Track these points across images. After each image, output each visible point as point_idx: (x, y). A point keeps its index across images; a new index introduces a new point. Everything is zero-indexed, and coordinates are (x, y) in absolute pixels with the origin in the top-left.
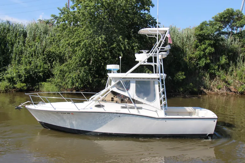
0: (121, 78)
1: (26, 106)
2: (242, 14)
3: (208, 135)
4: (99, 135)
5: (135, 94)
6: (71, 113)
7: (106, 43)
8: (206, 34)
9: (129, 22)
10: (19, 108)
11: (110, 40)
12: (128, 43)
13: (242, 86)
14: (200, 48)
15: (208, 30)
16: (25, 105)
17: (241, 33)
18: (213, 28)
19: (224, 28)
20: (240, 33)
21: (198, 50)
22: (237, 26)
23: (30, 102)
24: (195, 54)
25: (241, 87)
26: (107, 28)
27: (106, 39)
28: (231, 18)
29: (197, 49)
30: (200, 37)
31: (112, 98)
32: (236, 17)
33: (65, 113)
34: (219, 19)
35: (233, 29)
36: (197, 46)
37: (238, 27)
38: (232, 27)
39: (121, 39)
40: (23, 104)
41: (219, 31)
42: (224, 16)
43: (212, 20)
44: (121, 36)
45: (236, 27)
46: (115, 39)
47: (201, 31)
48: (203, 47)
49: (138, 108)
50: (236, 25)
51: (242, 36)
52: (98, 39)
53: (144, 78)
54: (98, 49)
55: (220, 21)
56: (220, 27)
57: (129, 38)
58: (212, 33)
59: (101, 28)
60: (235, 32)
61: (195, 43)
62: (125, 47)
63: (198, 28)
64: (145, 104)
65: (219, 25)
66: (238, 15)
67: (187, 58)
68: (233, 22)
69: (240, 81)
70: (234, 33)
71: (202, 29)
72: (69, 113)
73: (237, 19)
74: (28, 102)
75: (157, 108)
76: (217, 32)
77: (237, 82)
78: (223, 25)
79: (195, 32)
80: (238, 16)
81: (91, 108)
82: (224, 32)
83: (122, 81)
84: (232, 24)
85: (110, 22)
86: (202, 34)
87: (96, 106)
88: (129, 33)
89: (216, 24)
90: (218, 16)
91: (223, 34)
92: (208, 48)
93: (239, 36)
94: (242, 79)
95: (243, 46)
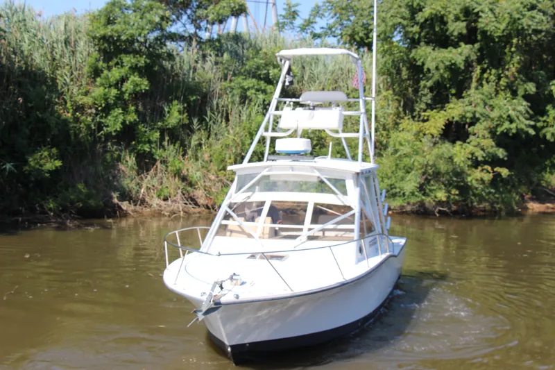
8: (123, 38)
13: (225, 190)
14: (107, 78)
15: (129, 24)
17: (220, 38)
18: (144, 20)
19: (174, 21)
20: (217, 40)
21: (102, 85)
22: (210, 18)
24: (93, 94)
25: (222, 190)
29: (98, 79)
30: (106, 45)
35: (198, 27)
36: (96, 73)
37: (212, 23)
38: (195, 21)
41: (162, 29)
45: (208, 21)
47: (109, 27)
48: (116, 73)
50: (207, 16)
56: (162, 18)
58: (139, 35)
61: (91, 60)
63: (99, 15)
65: (161, 12)
67: (69, 105)
68: (199, 7)
69: (222, 177)
70: (201, 38)
71: (110, 22)
76: (156, 34)
77: (213, 177)
78: (173, 14)
79: (91, 28)
82: (175, 34)
84: (195, 12)
86: (111, 37)
89: (152, 9)
91: (173, 41)
92: (130, 79)
93: (214, 48)
94: (225, 170)
95: (225, 78)
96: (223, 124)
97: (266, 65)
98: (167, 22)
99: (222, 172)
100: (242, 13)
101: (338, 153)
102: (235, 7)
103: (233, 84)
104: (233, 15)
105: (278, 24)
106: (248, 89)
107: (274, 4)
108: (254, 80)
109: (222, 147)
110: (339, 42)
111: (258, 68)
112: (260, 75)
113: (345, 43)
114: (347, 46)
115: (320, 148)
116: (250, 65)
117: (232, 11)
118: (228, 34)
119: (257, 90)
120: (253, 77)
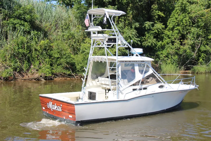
13: (6, 70)
69: (4, 64)
94: (6, 61)
95: (4, 19)
96: (5, 40)
97: (24, 13)
99: (5, 62)
101: (58, 53)
103: (8, 22)
106: (16, 24)
108: (19, 21)
109: (4, 50)
110: (57, 3)
111: (20, 15)
112: (21, 18)
113: (60, 4)
114: (61, 5)
115: (50, 51)
116: (16, 13)
119: (20, 25)
120: (18, 19)
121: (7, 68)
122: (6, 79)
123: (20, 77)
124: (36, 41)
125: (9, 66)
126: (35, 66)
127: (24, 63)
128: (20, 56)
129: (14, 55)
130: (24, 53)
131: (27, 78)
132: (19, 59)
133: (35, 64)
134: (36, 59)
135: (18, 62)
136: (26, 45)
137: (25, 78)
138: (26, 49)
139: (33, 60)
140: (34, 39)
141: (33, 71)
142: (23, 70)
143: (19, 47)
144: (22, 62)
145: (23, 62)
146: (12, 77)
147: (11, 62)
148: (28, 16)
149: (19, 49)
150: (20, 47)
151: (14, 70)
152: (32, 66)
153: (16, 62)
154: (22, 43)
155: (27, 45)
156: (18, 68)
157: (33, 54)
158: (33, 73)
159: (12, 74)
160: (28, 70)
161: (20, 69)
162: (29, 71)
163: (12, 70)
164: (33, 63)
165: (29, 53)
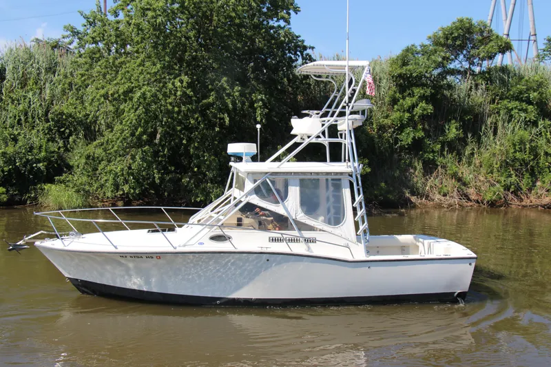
0: (267, 173)
1: (38, 243)
2: (491, 31)
3: (456, 294)
4: (220, 304)
5: (300, 210)
6: (154, 256)
7: (192, 93)
8: (414, 75)
9: (243, 47)
10: (17, 249)
11: (199, 87)
12: (242, 94)
13: (492, 189)
14: (402, 105)
15: (419, 64)
16: (32, 241)
17: (489, 71)
18: (430, 61)
19: (452, 60)
20: (487, 72)
21: (398, 110)
22: (481, 56)
23: (45, 232)
24: (392, 117)
26: (194, 58)
27: (190, 85)
28: (468, 39)
29: (396, 106)
30: (402, 81)
31: (239, 220)
32: (477, 37)
33: (140, 255)
34: (442, 40)
35: (472, 63)
36: (394, 101)
37: (483, 59)
38: (469, 59)
39: (225, 85)
40: (29, 237)
41: (444, 67)
42: (452, 33)
43: (427, 43)
44: (225, 79)
45: (479, 58)
46: (212, 85)
47: (404, 67)
48: (408, 102)
49: (308, 241)
50: (479, 54)
51: (490, 78)
52: (173, 84)
53: (317, 173)
54: (174, 107)
55: (443, 45)
56: (444, 58)
57: (244, 81)
58: (426, 72)
59: (181, 60)
60: (477, 69)
61: (391, 93)
62: (234, 103)
63: (397, 59)
64: (320, 230)
65: (443, 54)
66: (482, 32)
67: (374, 126)
68: (472, 48)
69: (489, 178)
70: (473, 71)
71: (405, 64)
72: (150, 255)
73: (480, 41)
74: (42, 234)
75: (348, 240)
76: (439, 70)
77: (482, 179)
78: (452, 55)
79: (391, 69)
80: (482, 35)
81: (201, 244)
82: (453, 69)
83: (270, 180)
84: (469, 52)
85: (200, 45)
86: (404, 74)
87: (213, 238)
88: (245, 71)
89: (436, 52)
90: (441, 34)
91: (452, 75)
92: (420, 105)
93: (484, 79)
94: (492, 173)
95: (493, 101)
96: (492, 138)
97: (528, 90)
98: (447, 61)
99: (490, 174)
100: (507, 50)
102: (501, 45)
103: (499, 106)
104: (500, 52)
105: (538, 56)
106: (512, 109)
107: (535, 41)
108: (517, 102)
109: (490, 155)
111: (521, 93)
112: (522, 98)
116: (514, 91)
117: (500, 48)
118: (496, 66)
119: (520, 110)
120: (516, 100)
121: (493, 185)
122: (492, 204)
123: (516, 202)
124: (546, 138)
125: (497, 182)
126: (544, 182)
127: (523, 178)
128: (517, 164)
129: (507, 163)
130: (523, 160)
131: (528, 204)
132: (515, 170)
133: (543, 180)
134: (547, 170)
135: (513, 176)
136: (528, 146)
137: (524, 203)
138: (528, 152)
139: (540, 173)
140: (543, 134)
141: (540, 192)
142: (521, 189)
143: (515, 149)
144: (520, 174)
145: (522, 174)
146: (502, 200)
147: (502, 176)
148: (535, 94)
149: (515, 152)
150: (517, 148)
151: (505, 190)
152: (539, 184)
153: (510, 176)
154: (522, 142)
155: (531, 146)
156: (512, 186)
157: (541, 161)
158: (539, 195)
159: (502, 196)
160: (530, 190)
161: (515, 187)
162: (533, 191)
163: (502, 190)
164: (541, 177)
165: (533, 160)
